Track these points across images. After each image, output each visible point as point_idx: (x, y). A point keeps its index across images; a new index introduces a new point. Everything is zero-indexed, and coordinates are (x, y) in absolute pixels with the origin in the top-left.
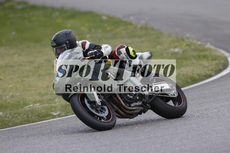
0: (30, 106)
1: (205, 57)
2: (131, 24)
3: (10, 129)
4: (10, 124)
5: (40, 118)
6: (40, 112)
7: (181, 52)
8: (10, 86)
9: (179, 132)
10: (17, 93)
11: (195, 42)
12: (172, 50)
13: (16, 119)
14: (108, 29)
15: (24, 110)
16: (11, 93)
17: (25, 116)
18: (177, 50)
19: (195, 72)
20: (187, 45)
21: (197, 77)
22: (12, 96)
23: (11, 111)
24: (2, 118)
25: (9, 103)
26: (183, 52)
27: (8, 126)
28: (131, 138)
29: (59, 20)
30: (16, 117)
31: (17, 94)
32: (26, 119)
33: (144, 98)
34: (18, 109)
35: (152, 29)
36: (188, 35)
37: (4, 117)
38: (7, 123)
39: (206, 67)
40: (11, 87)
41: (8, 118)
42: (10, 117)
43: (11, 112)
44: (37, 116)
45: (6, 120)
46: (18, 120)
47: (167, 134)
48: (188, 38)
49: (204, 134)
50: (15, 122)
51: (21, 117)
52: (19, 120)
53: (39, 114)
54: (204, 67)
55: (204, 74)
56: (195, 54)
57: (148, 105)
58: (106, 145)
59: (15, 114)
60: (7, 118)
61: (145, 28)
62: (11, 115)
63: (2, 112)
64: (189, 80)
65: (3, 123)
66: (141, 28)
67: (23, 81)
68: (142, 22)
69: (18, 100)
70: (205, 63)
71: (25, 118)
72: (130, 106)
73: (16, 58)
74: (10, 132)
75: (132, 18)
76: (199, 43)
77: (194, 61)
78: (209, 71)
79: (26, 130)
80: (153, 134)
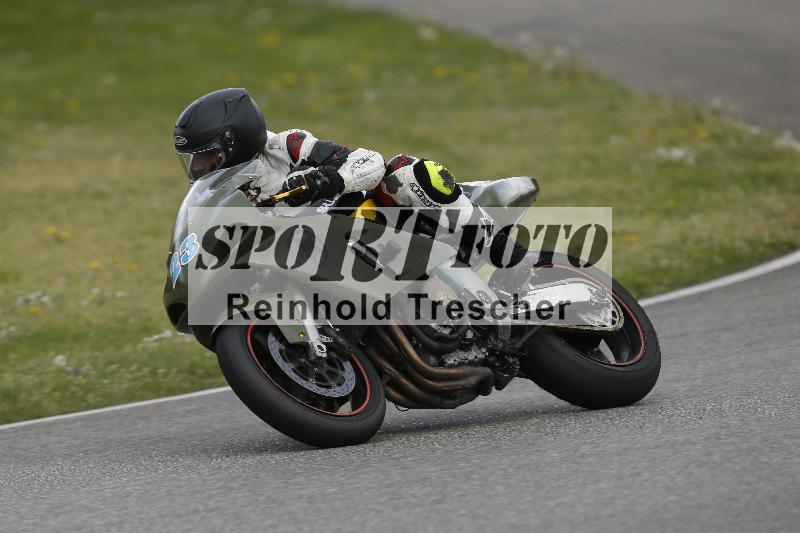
0: (163, 335)
1: (774, 180)
2: (520, 58)
3: (91, 415)
4: (91, 397)
5: (194, 378)
6: (196, 358)
7: (691, 160)
8: (95, 264)
9: (680, 438)
10: (119, 290)
11: (740, 125)
12: (662, 152)
13: (113, 382)
14: (440, 72)
15: (144, 349)
16: (96, 291)
17: (146, 370)
18: (677, 153)
19: (738, 232)
20: (715, 137)
21: (746, 249)
22: (101, 301)
23: (97, 354)
24: (63, 375)
25: (88, 323)
26: (699, 160)
27: (83, 404)
28: (513, 457)
29: (271, 40)
30: (113, 372)
31: (120, 294)
32: (148, 380)
33: (496, 337)
34: (118, 347)
35: (594, 78)
36: (717, 102)
37: (68, 373)
38: (80, 394)
39: (776, 216)
40: (96, 270)
41: (86, 375)
42: (92, 372)
43: (97, 357)
44: (187, 371)
45: (77, 382)
46: (121, 383)
47: (638, 446)
48: (716, 112)
49: (767, 450)
50: (109, 390)
51: (132, 373)
52: (124, 386)
53: (193, 365)
54: (770, 214)
55: (767, 240)
56: (738, 168)
57: (511, 360)
58: (425, 479)
59: (110, 363)
60: (80, 377)
61: (569, 73)
62: (95, 365)
63: (62, 353)
64: (718, 260)
65: (67, 394)
66: (555, 74)
67: (140, 247)
68: (560, 52)
69: (120, 314)
70: (773, 200)
71: (143, 376)
72: (442, 364)
73: (115, 167)
74: (89, 427)
75: (524, 38)
76: (754, 130)
77: (736, 192)
78: (785, 228)
79: (147, 419)
80: (592, 443)
